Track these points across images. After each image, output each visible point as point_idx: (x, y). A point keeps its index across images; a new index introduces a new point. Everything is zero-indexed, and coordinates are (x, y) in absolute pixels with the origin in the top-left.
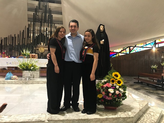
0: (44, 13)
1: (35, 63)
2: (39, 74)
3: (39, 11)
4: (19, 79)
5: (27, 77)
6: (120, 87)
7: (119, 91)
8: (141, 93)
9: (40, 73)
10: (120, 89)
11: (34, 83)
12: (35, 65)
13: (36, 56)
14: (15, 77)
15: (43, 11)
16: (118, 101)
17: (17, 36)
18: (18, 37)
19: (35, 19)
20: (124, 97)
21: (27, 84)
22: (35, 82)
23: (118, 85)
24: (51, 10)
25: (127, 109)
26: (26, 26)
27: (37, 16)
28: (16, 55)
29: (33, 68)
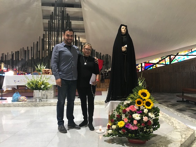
0: (61, 21)
1: (47, 80)
2: (53, 94)
3: (55, 18)
4: (28, 100)
5: (37, 98)
6: (149, 111)
7: (149, 117)
8: (186, 116)
9: (54, 92)
10: (150, 114)
11: (45, 106)
12: (46, 83)
13: (49, 71)
14: (23, 98)
15: (59, 18)
16: (146, 131)
17: (30, 49)
18: (32, 50)
19: (50, 29)
20: (157, 126)
21: (38, 106)
22: (47, 104)
23: (147, 107)
24: (69, 16)
25: (162, 143)
26: (40, 37)
27: (53, 24)
28: (30, 72)
29: (43, 86)
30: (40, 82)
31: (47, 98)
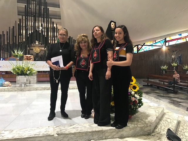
0: (38, 6)
1: (32, 66)
2: (36, 79)
3: (31, 3)
4: (12, 85)
5: (22, 83)
6: (136, 93)
9: (37, 77)
10: (136, 95)
11: (31, 90)
12: (31, 68)
13: (31, 58)
14: (7, 83)
15: (36, 3)
18: (7, 34)
19: (27, 13)
21: (24, 91)
22: (33, 89)
24: (47, 2)
26: (16, 21)
27: (30, 9)
29: (29, 72)
30: (25, 68)
31: (30, 83)
